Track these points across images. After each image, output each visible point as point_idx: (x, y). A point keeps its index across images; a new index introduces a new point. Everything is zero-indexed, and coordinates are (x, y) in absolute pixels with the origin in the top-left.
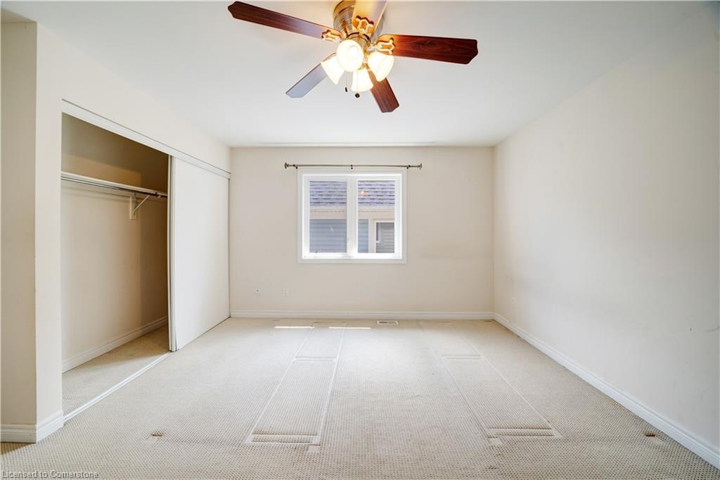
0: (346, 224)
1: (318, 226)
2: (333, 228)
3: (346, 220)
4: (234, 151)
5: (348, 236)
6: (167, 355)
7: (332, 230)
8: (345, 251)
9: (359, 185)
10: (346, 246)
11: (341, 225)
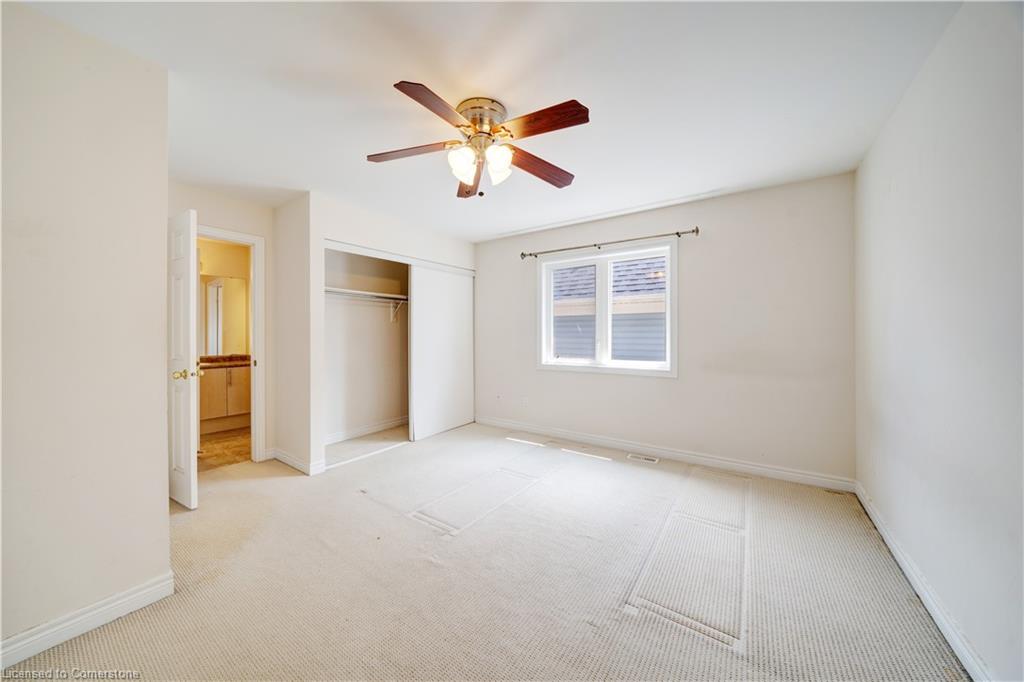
0: (594, 321)
1: (563, 324)
2: (581, 326)
3: (595, 316)
4: (478, 247)
5: (597, 337)
6: (405, 443)
7: (580, 329)
8: (593, 356)
9: (615, 267)
10: (594, 349)
11: (588, 323)
